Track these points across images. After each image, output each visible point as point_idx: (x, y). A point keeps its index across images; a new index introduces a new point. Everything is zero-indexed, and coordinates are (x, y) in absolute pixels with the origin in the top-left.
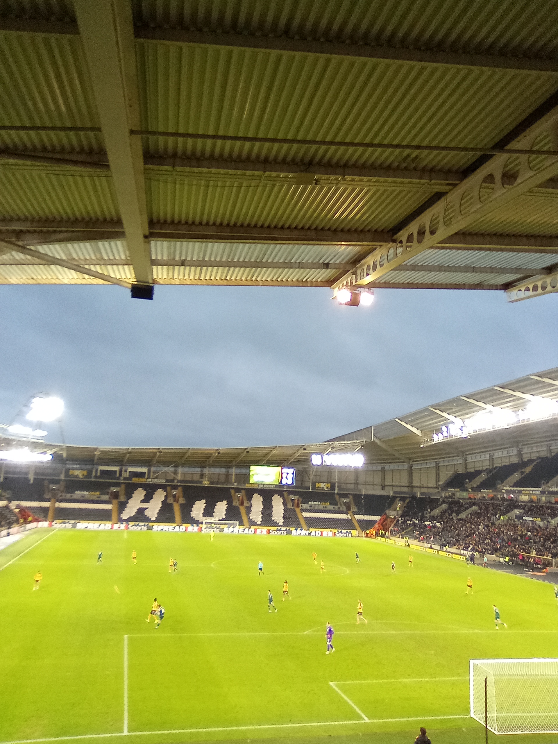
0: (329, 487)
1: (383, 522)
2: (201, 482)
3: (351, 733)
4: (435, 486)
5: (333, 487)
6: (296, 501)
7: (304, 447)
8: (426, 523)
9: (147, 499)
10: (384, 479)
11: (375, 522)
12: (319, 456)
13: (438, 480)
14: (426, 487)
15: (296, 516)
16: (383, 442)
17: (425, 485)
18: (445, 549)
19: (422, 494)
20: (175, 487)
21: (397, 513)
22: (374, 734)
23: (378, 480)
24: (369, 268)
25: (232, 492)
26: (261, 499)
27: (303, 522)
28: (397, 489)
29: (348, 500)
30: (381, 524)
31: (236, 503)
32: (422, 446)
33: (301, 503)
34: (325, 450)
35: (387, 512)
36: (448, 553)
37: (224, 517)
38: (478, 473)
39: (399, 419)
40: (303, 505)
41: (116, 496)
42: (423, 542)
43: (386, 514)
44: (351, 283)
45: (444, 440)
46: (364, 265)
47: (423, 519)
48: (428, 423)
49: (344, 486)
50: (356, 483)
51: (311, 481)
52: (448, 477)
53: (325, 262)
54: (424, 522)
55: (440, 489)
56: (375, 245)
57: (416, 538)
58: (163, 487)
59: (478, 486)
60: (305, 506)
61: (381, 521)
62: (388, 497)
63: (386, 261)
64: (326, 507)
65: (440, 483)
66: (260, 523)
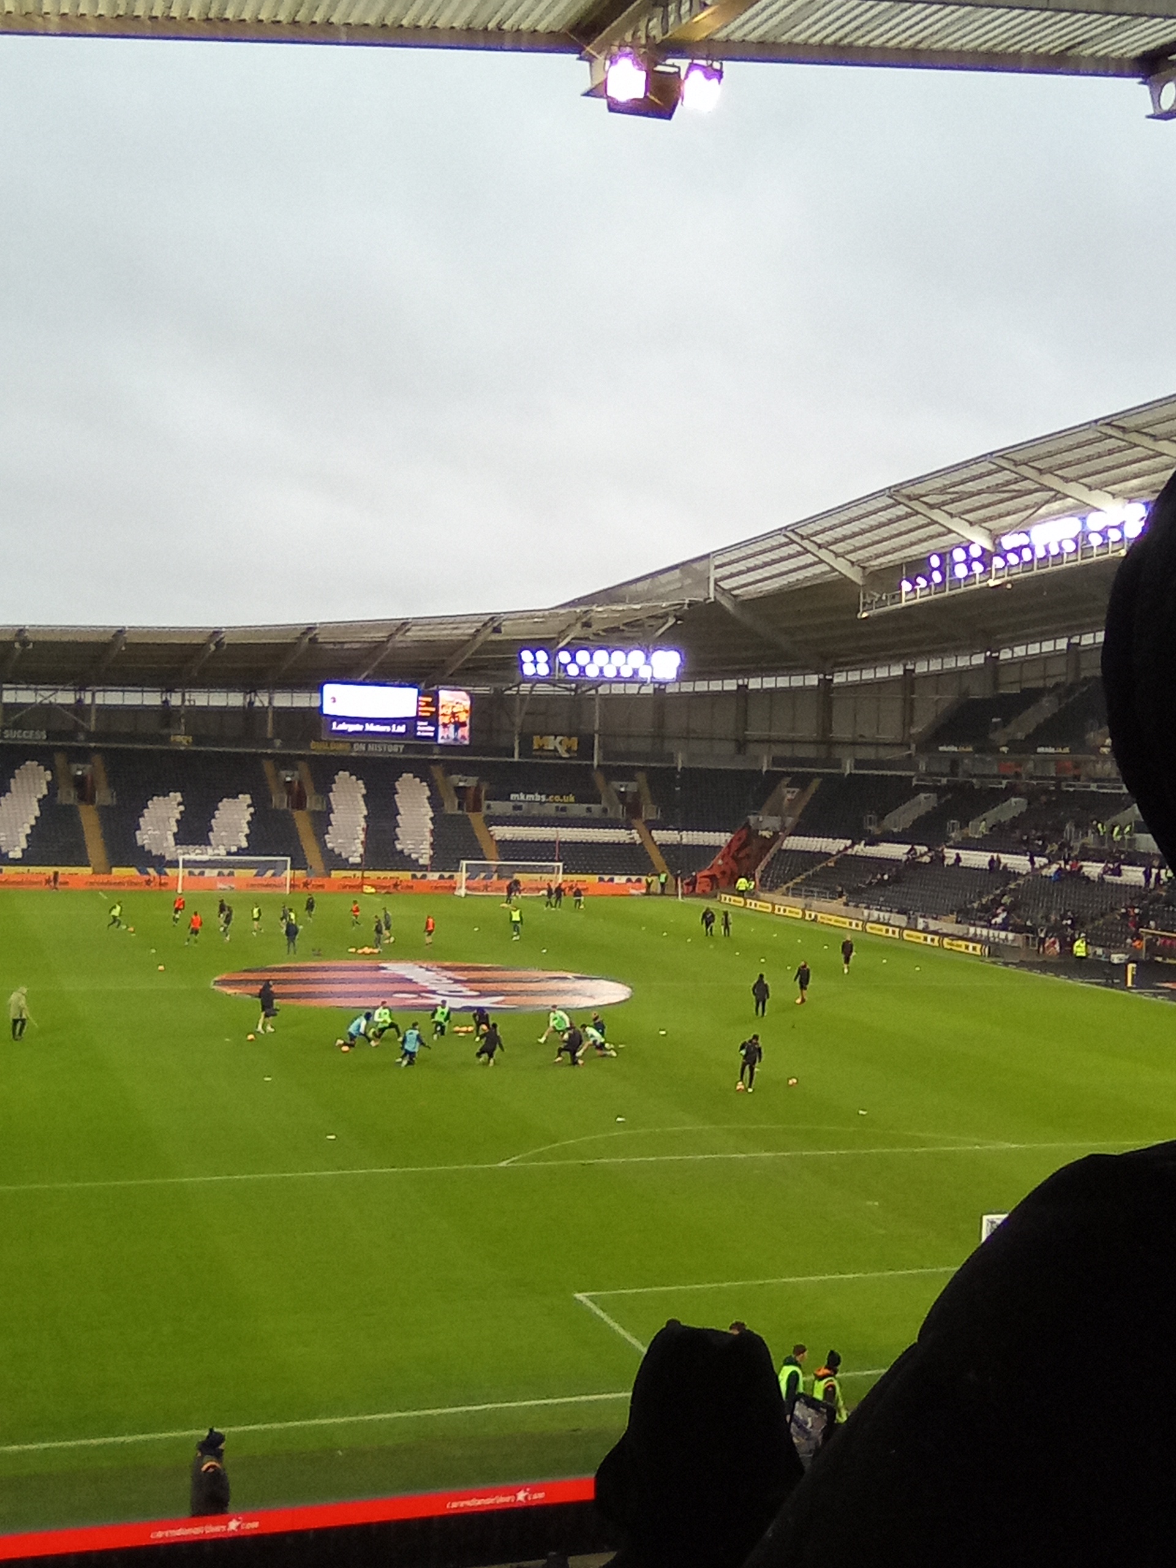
0: (575, 748)
1: (739, 850)
2: (165, 739)
4: (899, 740)
5: (585, 749)
6: (471, 793)
7: (496, 624)
10: (744, 720)
11: (715, 849)
12: (542, 655)
13: (908, 722)
14: (871, 744)
15: (471, 836)
16: (744, 604)
17: (868, 733)
18: (920, 926)
19: (859, 764)
20: (81, 755)
21: (783, 822)
23: (726, 725)
25: (268, 767)
26: (361, 788)
27: (492, 856)
28: (785, 751)
29: (632, 787)
30: (733, 857)
31: (280, 801)
32: (864, 615)
33: (487, 799)
34: (560, 633)
35: (752, 819)
36: (929, 937)
37: (244, 844)
38: (1030, 697)
40: (491, 803)
42: (857, 906)
43: (748, 825)
45: (932, 598)
49: (619, 745)
50: (659, 735)
51: (517, 730)
52: (941, 710)
55: (913, 746)
57: (836, 894)
58: (43, 755)
59: (1028, 737)
60: (499, 807)
61: (734, 848)
62: (755, 775)
64: (564, 809)
65: (913, 731)
66: (358, 860)
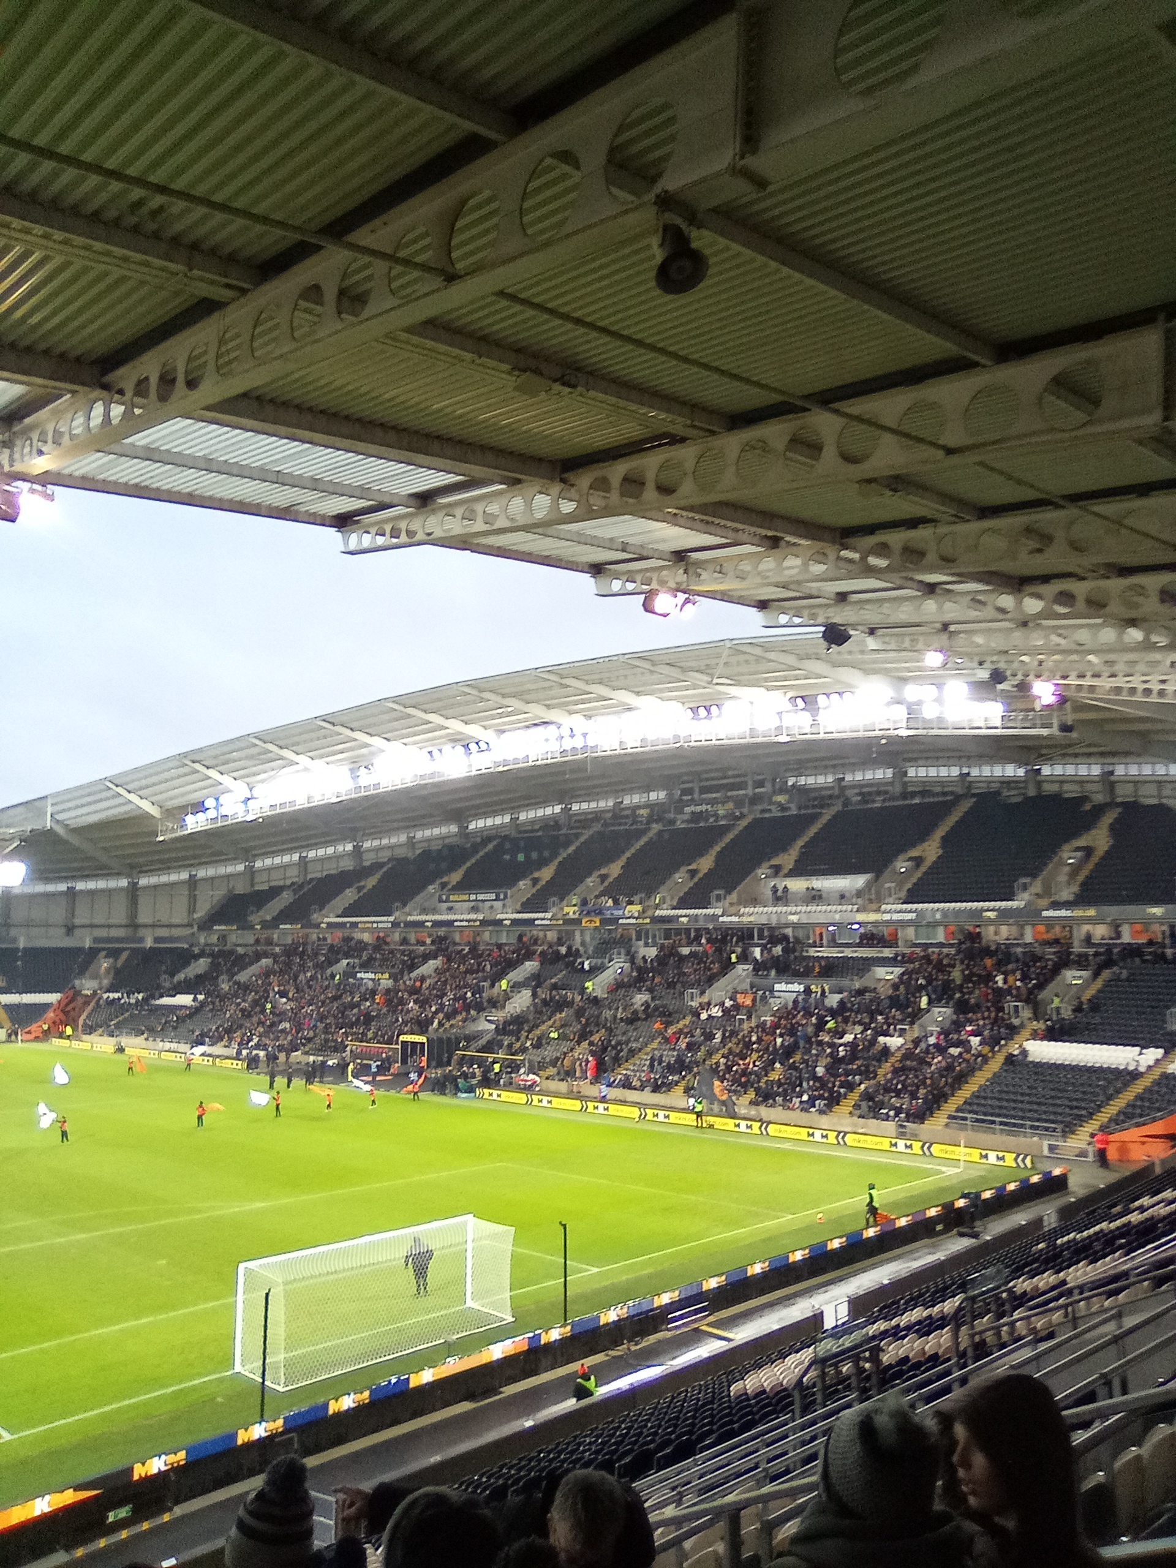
1: (67, 1005)
4: (186, 922)
8: (164, 999)
10: (72, 913)
11: (46, 1006)
13: (192, 910)
14: (167, 926)
16: (73, 831)
17: (165, 920)
19: (157, 940)
21: (101, 983)
23: (57, 914)
24: (43, 438)
28: (103, 933)
30: (63, 1011)
32: (161, 838)
35: (77, 982)
36: (206, 1058)
38: (274, 892)
39: (111, 781)
42: (155, 1040)
43: (73, 987)
45: (209, 827)
46: (31, 428)
47: (155, 992)
48: (175, 791)
50: (5, 925)
52: (215, 902)
55: (196, 927)
56: (60, 389)
57: (139, 1033)
59: (274, 918)
61: (62, 1004)
62: (80, 950)
65: (195, 916)
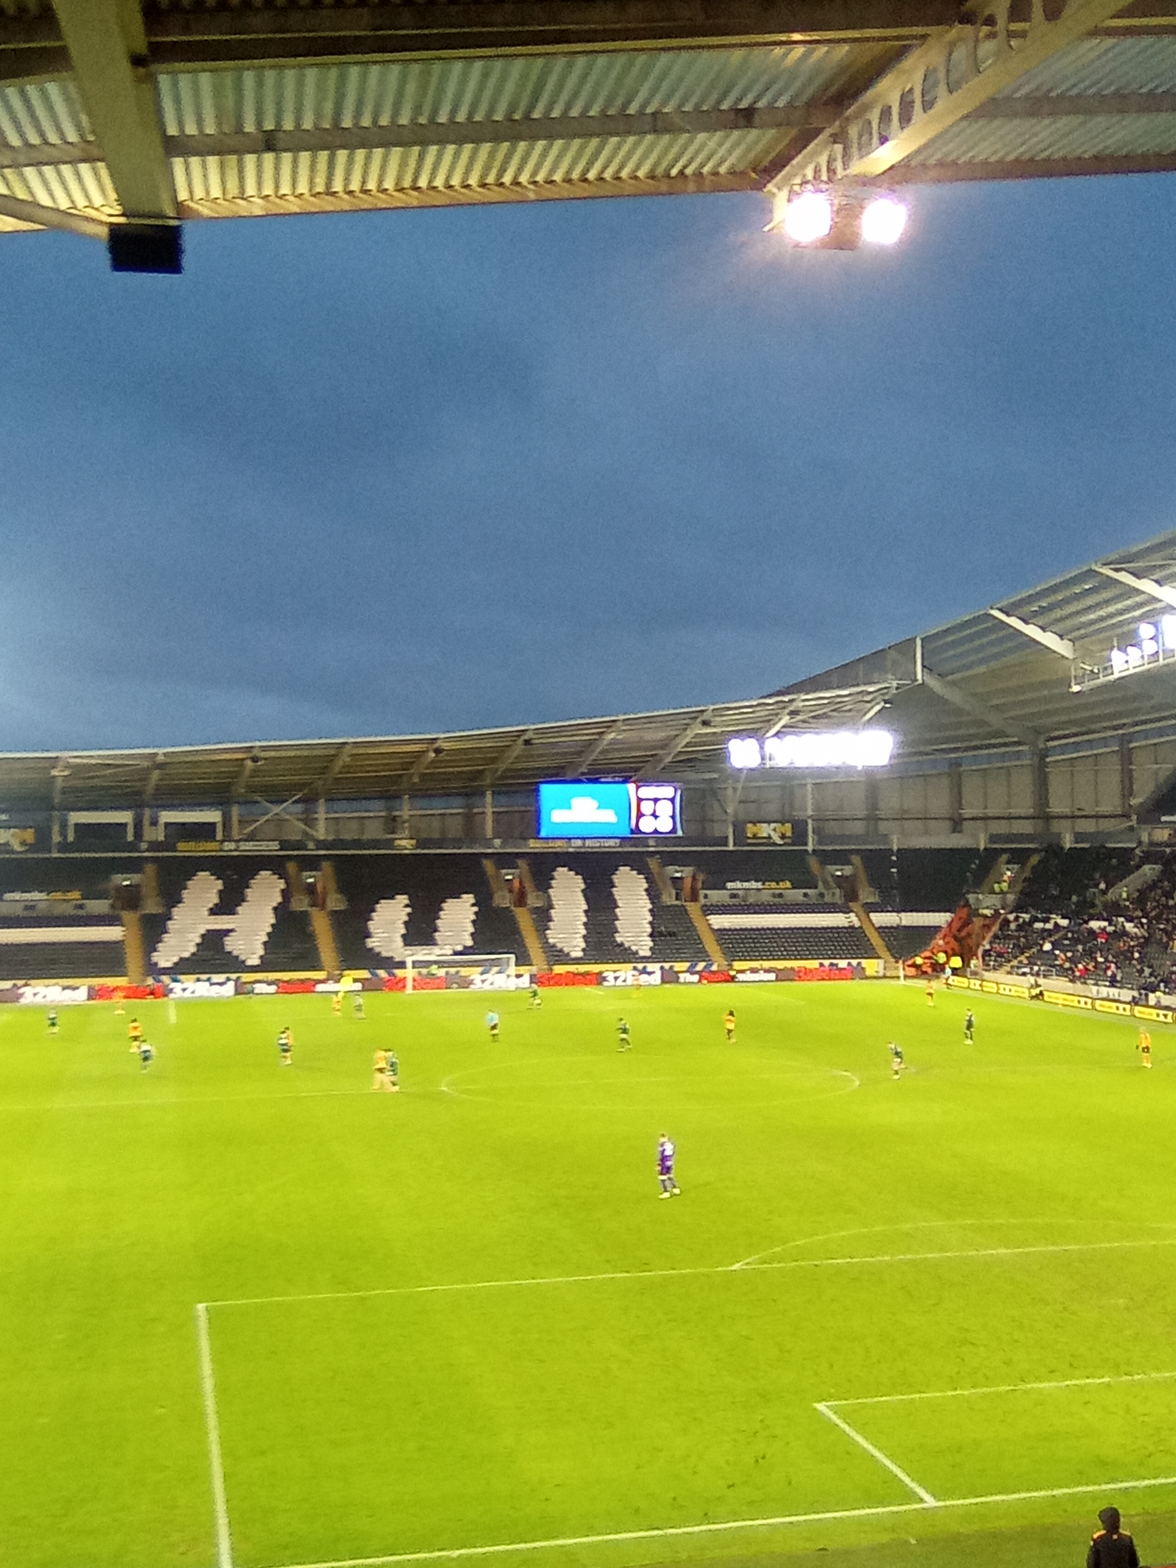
0: (789, 834)
1: (960, 929)
2: (389, 844)
3: (885, 1538)
4: (1119, 810)
5: (799, 835)
6: (688, 883)
7: (705, 717)
8: (1095, 925)
9: (228, 904)
10: (958, 799)
11: (936, 929)
12: (752, 743)
13: (1127, 791)
14: (1091, 817)
15: (690, 927)
16: (954, 683)
17: (1088, 810)
18: (1152, 1002)
19: (1079, 837)
20: (310, 863)
21: (1004, 900)
22: (956, 1539)
23: (940, 803)
24: (886, 113)
25: (488, 865)
26: (579, 883)
27: (711, 946)
28: (1001, 828)
29: (848, 870)
30: (955, 938)
31: (502, 900)
32: (1076, 688)
33: (703, 888)
34: (769, 722)
35: (971, 897)
36: (1161, 1012)
37: (469, 943)
39: (1001, 610)
40: (708, 892)
41: (130, 899)
42: (1085, 983)
43: (967, 904)
44: (831, 171)
45: (1147, 667)
46: (867, 108)
47: (1081, 912)
48: (1092, 616)
49: (833, 828)
50: (873, 818)
51: (731, 819)
52: (1161, 780)
53: (741, 106)
54: (1086, 922)
55: (1134, 817)
56: (907, 38)
57: (1062, 972)
58: (275, 865)
60: (716, 896)
61: (954, 930)
62: (972, 852)
63: (942, 89)
64: (780, 895)
65: (1134, 802)
66: (580, 954)
